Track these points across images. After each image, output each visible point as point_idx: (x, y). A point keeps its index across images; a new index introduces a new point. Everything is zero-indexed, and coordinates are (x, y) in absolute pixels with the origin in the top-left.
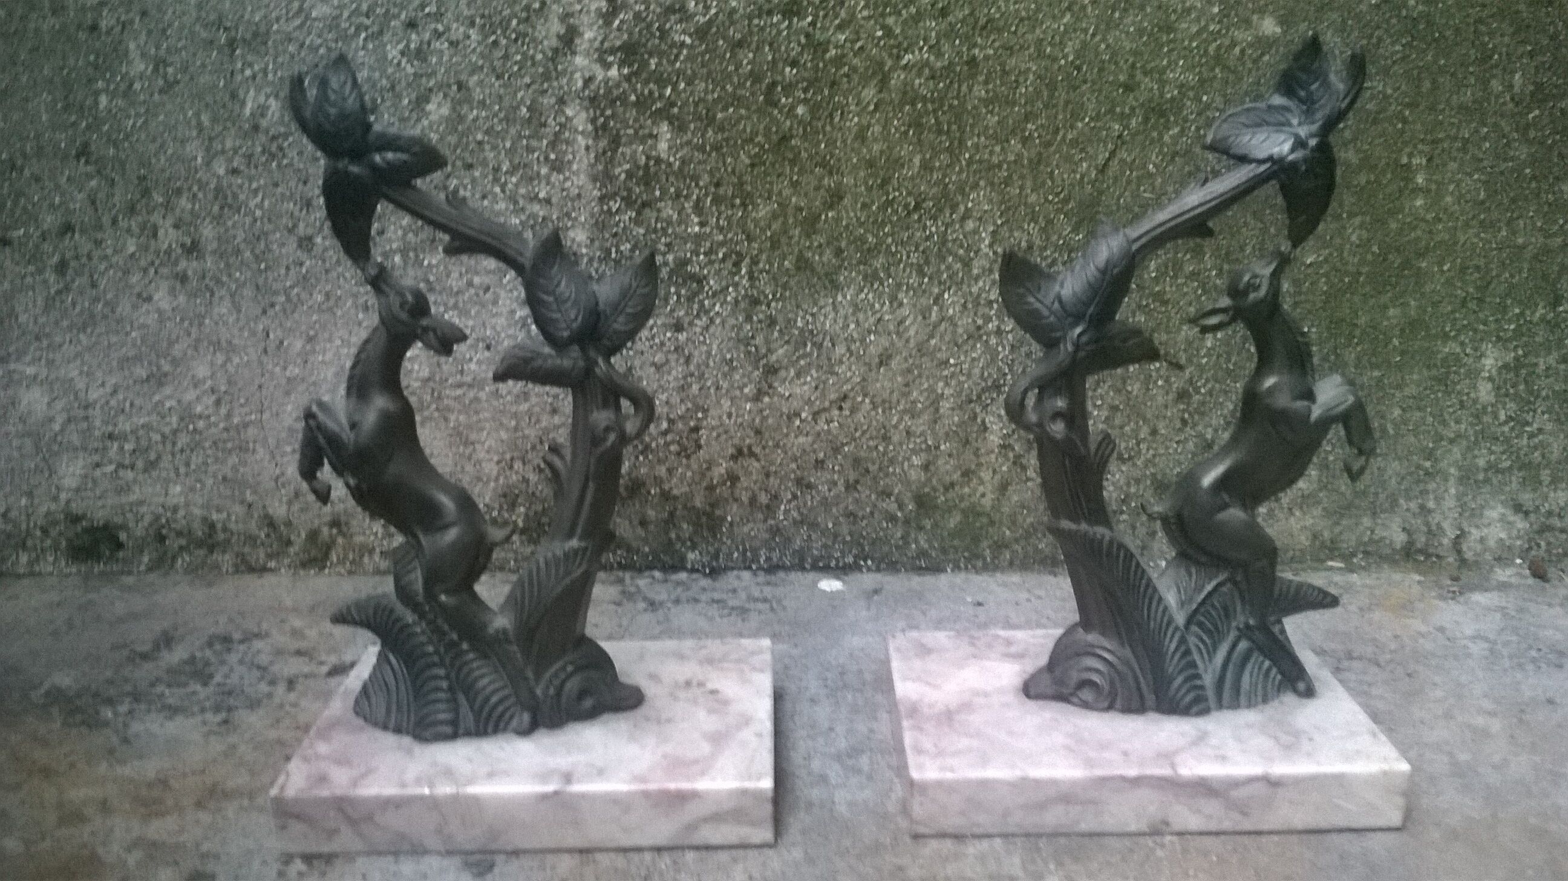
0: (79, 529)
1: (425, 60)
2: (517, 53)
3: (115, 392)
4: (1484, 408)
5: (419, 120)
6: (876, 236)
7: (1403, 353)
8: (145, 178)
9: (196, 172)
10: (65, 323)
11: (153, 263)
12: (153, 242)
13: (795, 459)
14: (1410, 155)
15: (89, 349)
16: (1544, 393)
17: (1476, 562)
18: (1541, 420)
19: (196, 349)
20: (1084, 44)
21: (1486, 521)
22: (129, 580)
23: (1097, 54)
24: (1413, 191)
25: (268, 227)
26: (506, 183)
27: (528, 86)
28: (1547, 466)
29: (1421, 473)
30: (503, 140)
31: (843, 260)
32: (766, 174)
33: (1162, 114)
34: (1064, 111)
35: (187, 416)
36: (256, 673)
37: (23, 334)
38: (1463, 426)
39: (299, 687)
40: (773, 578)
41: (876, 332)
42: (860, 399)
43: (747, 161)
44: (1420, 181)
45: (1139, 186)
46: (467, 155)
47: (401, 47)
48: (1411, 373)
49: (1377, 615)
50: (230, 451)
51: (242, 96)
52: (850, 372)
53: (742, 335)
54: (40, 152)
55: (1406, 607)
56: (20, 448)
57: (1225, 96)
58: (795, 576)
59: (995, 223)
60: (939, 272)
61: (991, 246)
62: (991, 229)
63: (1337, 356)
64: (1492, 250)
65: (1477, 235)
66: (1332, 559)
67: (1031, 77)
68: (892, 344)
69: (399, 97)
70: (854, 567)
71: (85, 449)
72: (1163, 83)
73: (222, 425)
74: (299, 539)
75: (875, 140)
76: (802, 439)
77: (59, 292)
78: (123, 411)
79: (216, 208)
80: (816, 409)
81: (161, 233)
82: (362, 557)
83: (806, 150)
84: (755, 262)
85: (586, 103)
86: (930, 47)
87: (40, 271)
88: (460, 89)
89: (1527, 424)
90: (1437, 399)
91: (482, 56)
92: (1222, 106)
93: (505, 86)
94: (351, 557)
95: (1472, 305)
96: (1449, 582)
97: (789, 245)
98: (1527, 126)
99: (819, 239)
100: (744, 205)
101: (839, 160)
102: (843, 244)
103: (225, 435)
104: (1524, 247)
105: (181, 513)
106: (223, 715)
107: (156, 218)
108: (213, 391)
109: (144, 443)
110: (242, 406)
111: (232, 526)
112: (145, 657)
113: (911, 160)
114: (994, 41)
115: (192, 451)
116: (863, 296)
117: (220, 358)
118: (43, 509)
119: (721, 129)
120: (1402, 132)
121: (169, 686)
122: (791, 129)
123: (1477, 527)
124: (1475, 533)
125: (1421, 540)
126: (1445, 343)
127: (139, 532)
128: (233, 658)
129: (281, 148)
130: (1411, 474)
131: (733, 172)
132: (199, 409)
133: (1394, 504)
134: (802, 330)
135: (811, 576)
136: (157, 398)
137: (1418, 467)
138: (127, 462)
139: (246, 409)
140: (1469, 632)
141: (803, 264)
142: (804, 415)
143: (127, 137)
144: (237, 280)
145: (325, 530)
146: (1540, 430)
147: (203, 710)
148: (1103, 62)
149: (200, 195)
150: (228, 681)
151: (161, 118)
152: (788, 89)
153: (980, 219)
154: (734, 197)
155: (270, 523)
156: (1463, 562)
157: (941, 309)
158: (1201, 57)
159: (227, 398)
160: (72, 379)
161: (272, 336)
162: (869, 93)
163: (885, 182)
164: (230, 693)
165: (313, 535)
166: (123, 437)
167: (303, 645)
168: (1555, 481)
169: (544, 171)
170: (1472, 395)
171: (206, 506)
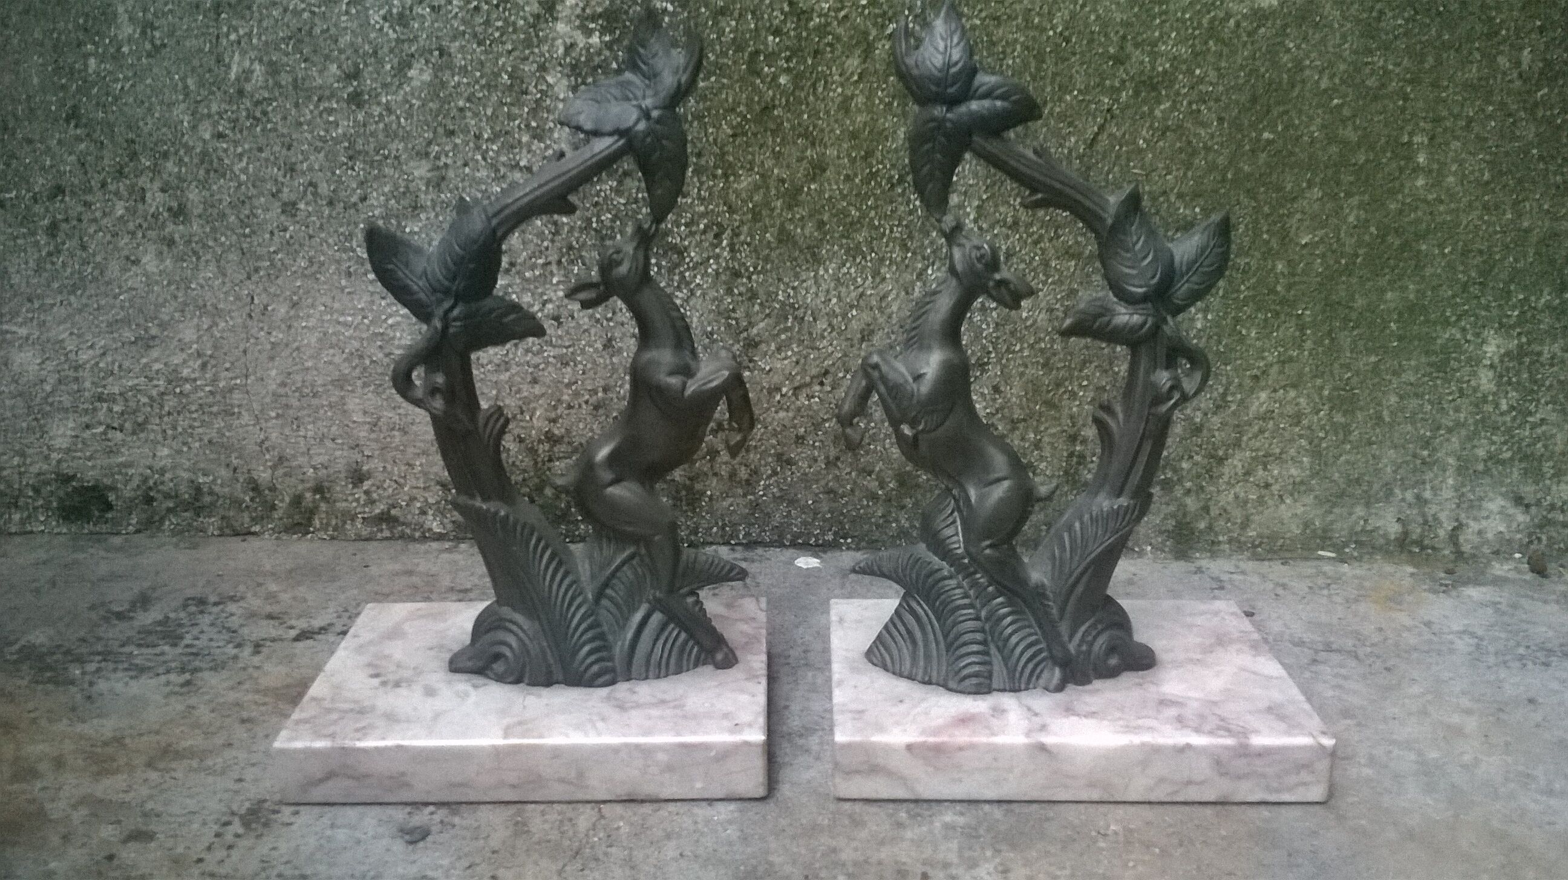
0: (70, 489)
1: (405, 26)
2: (498, 19)
3: (104, 354)
4: (1485, 397)
5: (400, 85)
6: (859, 209)
7: (1400, 339)
8: (133, 141)
9: (183, 135)
10: (56, 285)
11: (140, 226)
12: (140, 206)
13: (775, 434)
14: (1411, 134)
15: (80, 311)
16: (1547, 383)
17: (1474, 556)
18: (1546, 412)
19: (183, 311)
20: (1073, 16)
21: (1485, 514)
22: (117, 541)
23: (1087, 25)
24: (1414, 170)
25: (253, 191)
26: (487, 151)
27: (510, 52)
28: (1550, 458)
29: (1419, 462)
30: (485, 107)
31: (825, 234)
32: (747, 144)
33: (1154, 88)
34: (1052, 83)
35: (174, 378)
36: (226, 636)
37: (15, 296)
38: (1462, 415)
39: (265, 650)
40: (749, 554)
41: (857, 307)
42: (841, 375)
43: (729, 132)
44: (1421, 160)
45: (1129, 160)
46: (448, 122)
47: (382, 12)
48: (1409, 359)
49: (1362, 607)
50: (216, 415)
51: (227, 60)
52: (832, 348)
53: (722, 308)
55: (1394, 600)
56: (13, 407)
57: (1218, 69)
58: (774, 553)
59: (980, 198)
60: (922, 247)
61: (975, 221)
62: (976, 203)
63: (1333, 340)
64: (1496, 232)
65: (1481, 218)
66: (1323, 549)
67: (1018, 47)
68: (875, 319)
69: (381, 62)
70: (834, 546)
71: (75, 409)
72: (1154, 55)
73: (208, 389)
74: (283, 504)
75: (859, 111)
76: (782, 414)
77: (50, 254)
79: (202, 172)
80: (797, 384)
81: (148, 195)
82: (345, 523)
83: (788, 120)
84: (736, 234)
85: (567, 71)
86: (916, 16)
87: (33, 234)
88: (441, 55)
89: (1530, 414)
90: (1435, 386)
91: (464, 22)
92: (1215, 81)
93: (486, 52)
94: (334, 522)
95: (1475, 290)
96: (1443, 575)
97: (771, 217)
98: (1536, 105)
99: (801, 212)
100: (726, 175)
101: (822, 130)
102: (825, 218)
103: (211, 400)
104: (1527, 231)
105: (168, 476)
106: (187, 676)
107: (143, 181)
108: (199, 355)
109: (132, 404)
110: (227, 370)
111: (217, 489)
112: (120, 616)
113: (895, 132)
114: (981, 11)
115: (179, 413)
116: (845, 270)
117: (206, 322)
118: (35, 469)
119: (704, 98)
120: (1403, 110)
121: (139, 646)
122: (773, 99)
123: (1475, 519)
124: (1474, 526)
125: (1416, 531)
126: (1444, 330)
127: (128, 493)
128: (206, 620)
129: (265, 113)
130: (1407, 463)
131: (715, 140)
132: (185, 372)
133: (1389, 494)
134: (783, 304)
135: (790, 553)
136: (144, 360)
137: (1415, 456)
138: (115, 425)
139: (230, 375)
140: (1456, 627)
141: (785, 238)
142: (784, 390)
143: (116, 99)
144: (222, 244)
145: (308, 495)
146: (1543, 421)
147: (168, 672)
148: (1092, 33)
149: (186, 159)
150: (196, 642)
151: (149, 81)
152: (771, 58)
153: (965, 193)
154: (716, 167)
155: (255, 487)
156: (1459, 554)
157: (924, 284)
158: (1194, 29)
159: (213, 362)
160: (62, 341)
161: (256, 301)
162: (853, 63)
163: (869, 154)
164: (196, 655)
165: (297, 500)
166: (112, 399)
167: (275, 609)
168: (1558, 475)
169: (525, 139)
170: (1473, 383)
171: (193, 470)
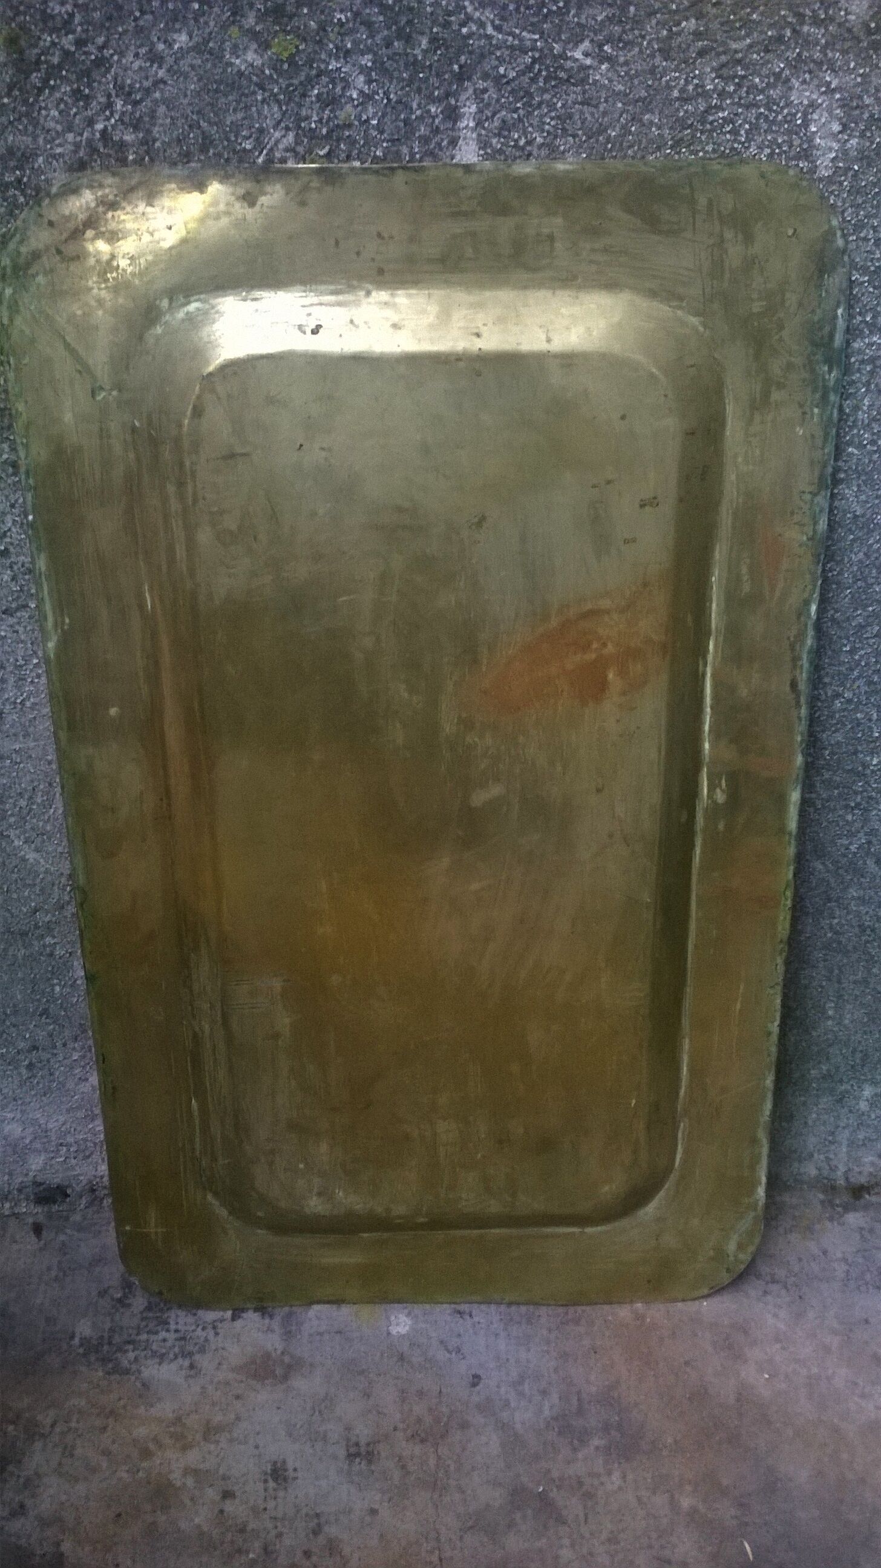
54: (15, 1013)
78: (69, 1132)
